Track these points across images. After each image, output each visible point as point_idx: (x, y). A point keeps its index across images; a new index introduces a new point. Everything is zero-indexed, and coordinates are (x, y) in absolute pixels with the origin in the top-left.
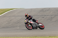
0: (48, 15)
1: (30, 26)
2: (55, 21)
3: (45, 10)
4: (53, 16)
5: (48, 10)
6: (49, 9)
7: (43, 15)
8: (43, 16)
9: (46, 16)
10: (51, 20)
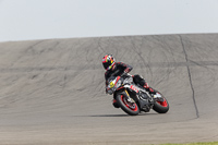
0: (51, 69)
1: (130, 100)
2: (81, 90)
3: (40, 49)
4: (70, 72)
5: (50, 49)
6: (55, 46)
7: (32, 69)
8: (34, 73)
9: (45, 72)
10: (64, 86)
